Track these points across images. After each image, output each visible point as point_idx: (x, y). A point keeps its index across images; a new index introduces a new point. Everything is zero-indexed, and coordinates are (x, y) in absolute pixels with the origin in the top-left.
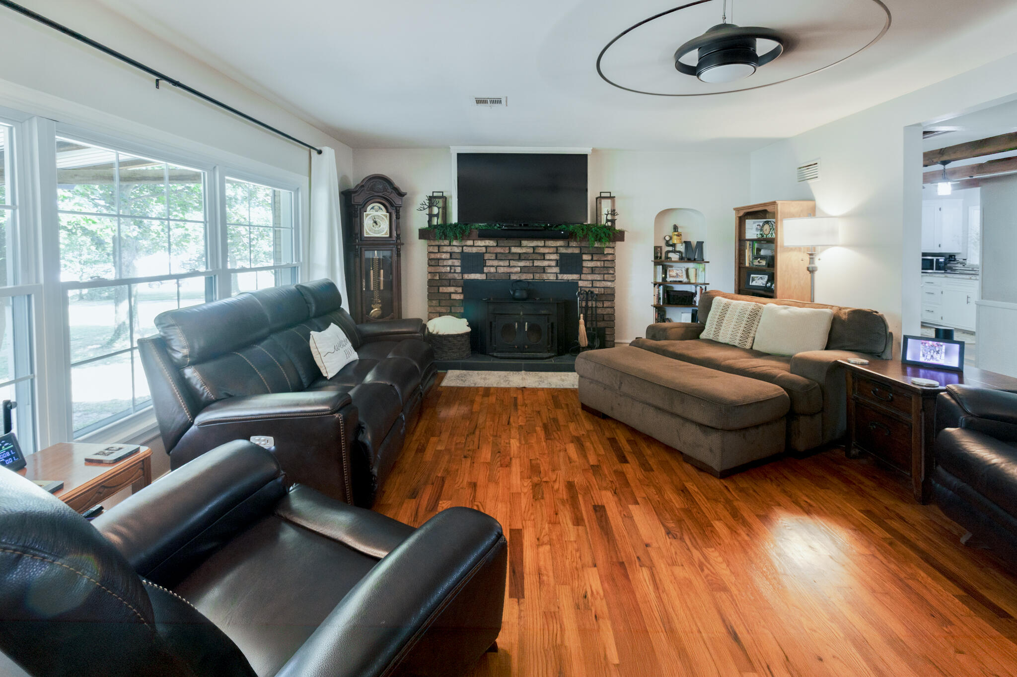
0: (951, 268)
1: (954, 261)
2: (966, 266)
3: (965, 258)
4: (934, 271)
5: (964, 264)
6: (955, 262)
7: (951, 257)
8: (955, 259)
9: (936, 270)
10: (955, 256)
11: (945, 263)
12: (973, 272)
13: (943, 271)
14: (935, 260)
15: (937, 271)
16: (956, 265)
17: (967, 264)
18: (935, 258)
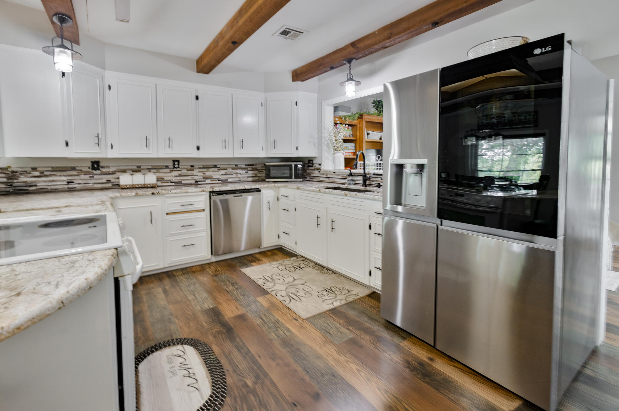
0: (309, 175)
1: (312, 166)
2: (321, 172)
3: (320, 163)
4: (293, 179)
5: (319, 170)
6: (313, 168)
7: (308, 162)
8: (313, 164)
9: (295, 178)
10: (312, 161)
11: (304, 169)
12: (327, 180)
13: (301, 180)
14: (293, 166)
15: (296, 180)
16: (314, 172)
17: (322, 170)
18: (293, 164)
